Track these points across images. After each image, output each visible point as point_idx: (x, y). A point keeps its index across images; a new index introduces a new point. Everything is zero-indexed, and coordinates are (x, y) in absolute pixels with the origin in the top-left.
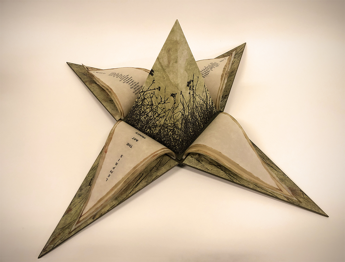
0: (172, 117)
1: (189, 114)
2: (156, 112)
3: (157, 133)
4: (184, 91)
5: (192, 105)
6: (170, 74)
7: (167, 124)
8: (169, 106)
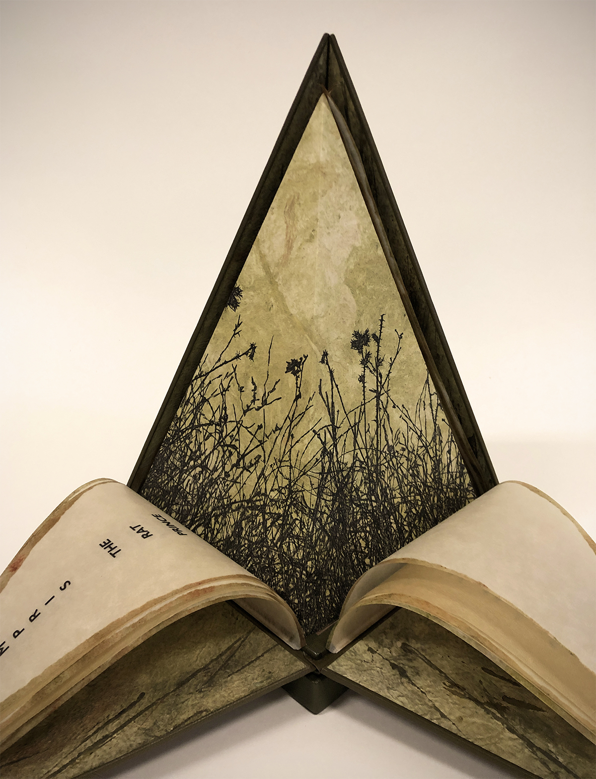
0: (286, 458)
1: (358, 464)
2: (234, 447)
3: (228, 538)
4: (336, 356)
5: (373, 433)
6: (289, 289)
7: (265, 495)
8: (276, 414)
